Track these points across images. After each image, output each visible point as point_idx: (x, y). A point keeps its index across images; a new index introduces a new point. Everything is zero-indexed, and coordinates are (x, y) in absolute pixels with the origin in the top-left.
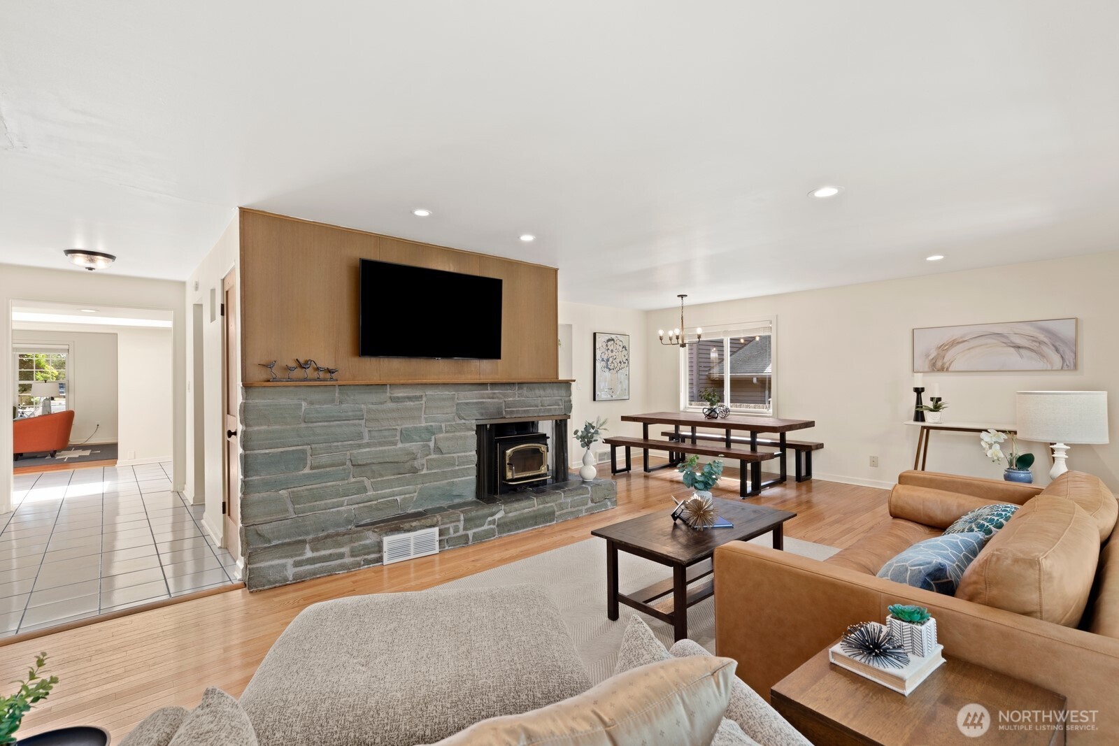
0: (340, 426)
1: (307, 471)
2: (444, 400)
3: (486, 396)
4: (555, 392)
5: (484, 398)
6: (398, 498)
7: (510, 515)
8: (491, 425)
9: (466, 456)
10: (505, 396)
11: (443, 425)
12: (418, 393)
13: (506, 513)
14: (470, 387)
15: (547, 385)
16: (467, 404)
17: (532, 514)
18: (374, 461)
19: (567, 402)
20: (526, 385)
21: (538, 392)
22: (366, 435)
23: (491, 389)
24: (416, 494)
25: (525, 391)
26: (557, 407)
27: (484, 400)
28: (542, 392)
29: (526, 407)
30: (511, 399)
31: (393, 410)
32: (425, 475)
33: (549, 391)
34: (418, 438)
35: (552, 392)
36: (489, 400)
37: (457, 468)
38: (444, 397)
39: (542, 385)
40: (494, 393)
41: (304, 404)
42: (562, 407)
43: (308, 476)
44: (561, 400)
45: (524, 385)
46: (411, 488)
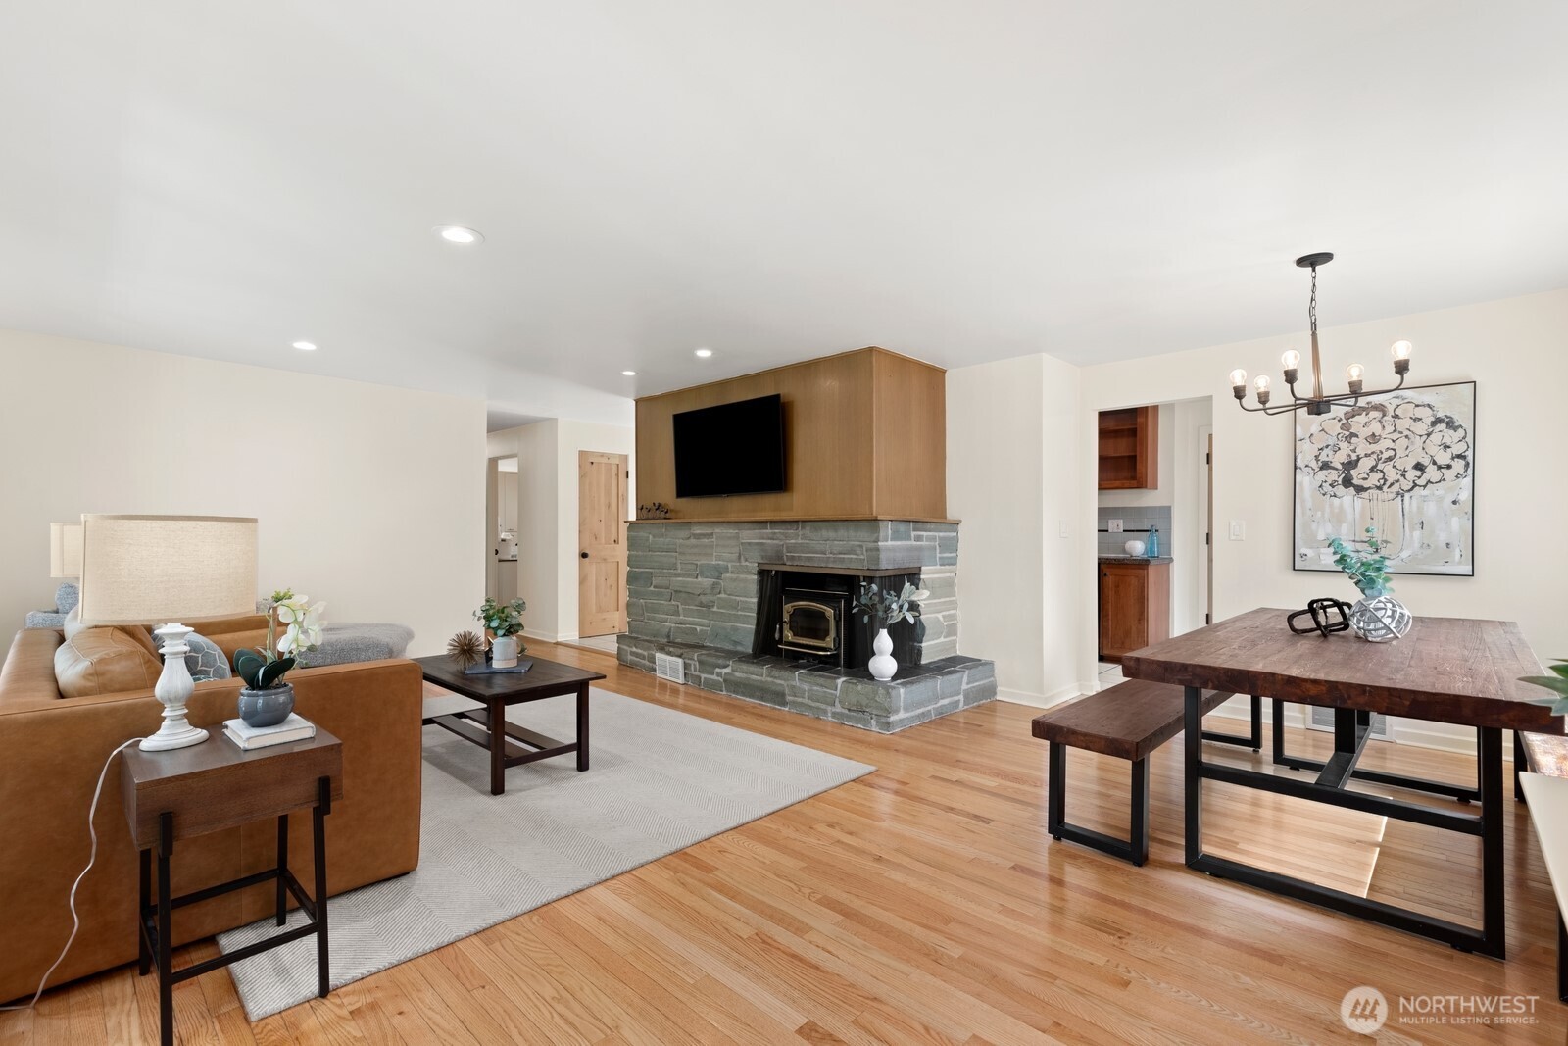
0: (665, 556)
1: (652, 589)
2: (730, 538)
3: (765, 536)
4: (852, 533)
5: (763, 539)
6: (698, 629)
7: (737, 674)
8: (777, 571)
9: (746, 602)
10: (787, 537)
11: (729, 565)
12: (709, 531)
13: (733, 670)
14: (750, 525)
15: (839, 524)
16: (749, 544)
17: (759, 684)
18: (681, 589)
19: (871, 550)
20: (810, 523)
21: (825, 533)
22: (679, 566)
23: (771, 529)
24: (709, 629)
25: (808, 532)
26: (854, 556)
27: (764, 541)
28: (831, 534)
29: (810, 553)
30: (793, 541)
31: (696, 546)
32: (714, 612)
33: (842, 533)
34: (709, 575)
35: (846, 534)
36: (769, 541)
37: (740, 613)
38: (729, 535)
39: (833, 523)
40: (775, 533)
41: (651, 537)
42: (862, 557)
43: (652, 593)
44: (861, 546)
45: (806, 524)
46: (705, 621)
